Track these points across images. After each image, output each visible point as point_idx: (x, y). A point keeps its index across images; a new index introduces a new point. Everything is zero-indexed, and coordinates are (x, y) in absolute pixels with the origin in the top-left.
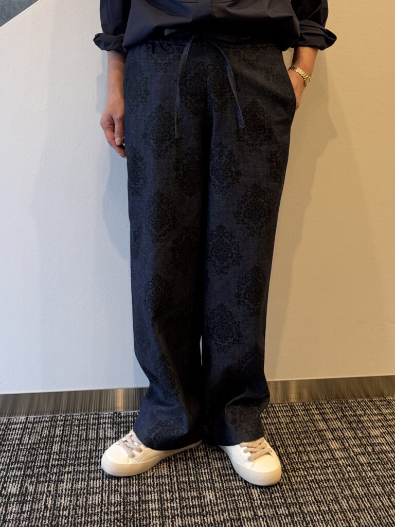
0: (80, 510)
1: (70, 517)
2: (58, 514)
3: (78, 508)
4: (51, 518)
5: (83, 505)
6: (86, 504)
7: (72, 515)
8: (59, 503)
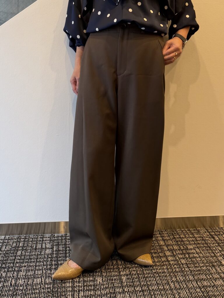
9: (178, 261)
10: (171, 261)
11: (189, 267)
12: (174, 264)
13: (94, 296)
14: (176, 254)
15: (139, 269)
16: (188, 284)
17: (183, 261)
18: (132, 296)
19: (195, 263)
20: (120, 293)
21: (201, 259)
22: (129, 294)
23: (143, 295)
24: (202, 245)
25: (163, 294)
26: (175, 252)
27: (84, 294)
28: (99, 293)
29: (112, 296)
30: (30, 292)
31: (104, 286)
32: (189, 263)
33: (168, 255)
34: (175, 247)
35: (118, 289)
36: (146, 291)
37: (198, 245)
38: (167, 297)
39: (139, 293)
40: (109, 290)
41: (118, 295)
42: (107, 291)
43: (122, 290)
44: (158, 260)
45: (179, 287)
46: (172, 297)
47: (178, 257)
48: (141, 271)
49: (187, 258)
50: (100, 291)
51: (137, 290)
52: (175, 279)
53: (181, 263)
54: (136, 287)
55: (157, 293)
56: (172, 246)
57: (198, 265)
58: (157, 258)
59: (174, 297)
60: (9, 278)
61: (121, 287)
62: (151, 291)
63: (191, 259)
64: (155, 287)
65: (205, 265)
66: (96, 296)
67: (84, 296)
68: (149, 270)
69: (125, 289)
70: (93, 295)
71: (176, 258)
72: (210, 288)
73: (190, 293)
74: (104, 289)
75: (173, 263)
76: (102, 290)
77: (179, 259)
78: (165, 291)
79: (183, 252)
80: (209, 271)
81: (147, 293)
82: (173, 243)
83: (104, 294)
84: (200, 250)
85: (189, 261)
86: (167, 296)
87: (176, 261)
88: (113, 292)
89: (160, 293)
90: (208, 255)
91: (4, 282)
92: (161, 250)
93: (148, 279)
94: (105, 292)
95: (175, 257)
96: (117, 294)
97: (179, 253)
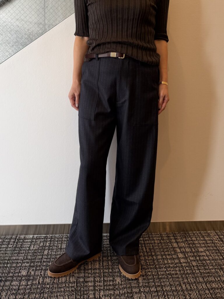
0: (55, 285)
1: (50, 288)
2: (44, 287)
3: (54, 284)
4: (41, 289)
5: (57, 282)
6: (58, 282)
7: (51, 287)
8: (45, 281)
9: (190, 263)
10: (183, 263)
11: (199, 270)
12: (186, 266)
13: (114, 296)
14: (188, 256)
15: (154, 270)
16: (198, 286)
17: (194, 264)
18: (148, 296)
19: (205, 265)
20: (136, 293)
21: (211, 262)
22: (145, 294)
23: (158, 295)
24: (211, 248)
25: (175, 295)
26: (187, 254)
27: (105, 293)
28: (118, 293)
29: (130, 296)
30: (56, 290)
31: (123, 286)
32: (199, 266)
33: (181, 257)
34: (188, 250)
35: (135, 289)
36: (160, 292)
37: (208, 248)
38: (179, 298)
39: (154, 294)
40: (127, 290)
41: (135, 295)
42: (125, 291)
43: (138, 290)
44: (171, 262)
45: (190, 288)
46: (183, 298)
47: (190, 259)
48: (156, 272)
49: (197, 261)
50: (119, 291)
51: (152, 291)
52: (187, 281)
53: (192, 265)
54: (151, 287)
55: (170, 294)
56: (184, 248)
57: (208, 268)
58: (171, 259)
59: (186, 298)
60: (37, 276)
61: (138, 287)
62: (165, 292)
63: (201, 261)
64: (168, 288)
65: (214, 267)
66: (115, 295)
67: (104, 296)
68: (163, 271)
69: (141, 289)
70: (112, 294)
71: (188, 261)
72: (217, 290)
73: (200, 294)
74: (122, 289)
75: (185, 264)
76: (121, 290)
77: (190, 261)
78: (177, 292)
79: (194, 255)
80: (217, 273)
81: (161, 293)
82: (185, 245)
83: (122, 293)
84: (210, 253)
85: (200, 264)
86: (179, 296)
87: (188, 264)
88: (130, 292)
89: (173, 293)
90: (217, 257)
91: (33, 280)
92: (175, 252)
93: (162, 280)
94: (123, 291)
95: (187, 259)
96: (134, 293)
97: (190, 255)
